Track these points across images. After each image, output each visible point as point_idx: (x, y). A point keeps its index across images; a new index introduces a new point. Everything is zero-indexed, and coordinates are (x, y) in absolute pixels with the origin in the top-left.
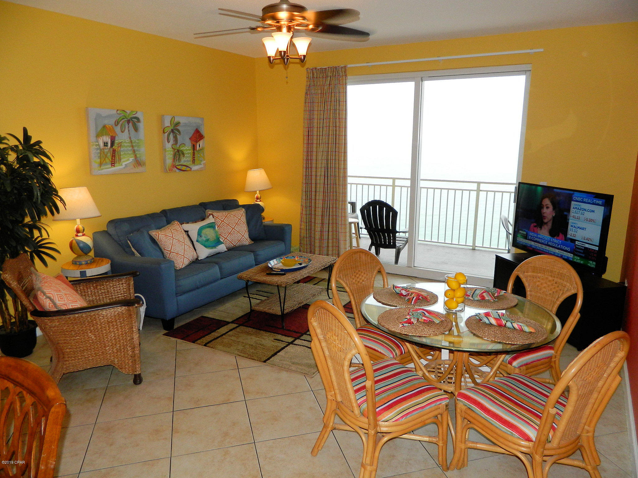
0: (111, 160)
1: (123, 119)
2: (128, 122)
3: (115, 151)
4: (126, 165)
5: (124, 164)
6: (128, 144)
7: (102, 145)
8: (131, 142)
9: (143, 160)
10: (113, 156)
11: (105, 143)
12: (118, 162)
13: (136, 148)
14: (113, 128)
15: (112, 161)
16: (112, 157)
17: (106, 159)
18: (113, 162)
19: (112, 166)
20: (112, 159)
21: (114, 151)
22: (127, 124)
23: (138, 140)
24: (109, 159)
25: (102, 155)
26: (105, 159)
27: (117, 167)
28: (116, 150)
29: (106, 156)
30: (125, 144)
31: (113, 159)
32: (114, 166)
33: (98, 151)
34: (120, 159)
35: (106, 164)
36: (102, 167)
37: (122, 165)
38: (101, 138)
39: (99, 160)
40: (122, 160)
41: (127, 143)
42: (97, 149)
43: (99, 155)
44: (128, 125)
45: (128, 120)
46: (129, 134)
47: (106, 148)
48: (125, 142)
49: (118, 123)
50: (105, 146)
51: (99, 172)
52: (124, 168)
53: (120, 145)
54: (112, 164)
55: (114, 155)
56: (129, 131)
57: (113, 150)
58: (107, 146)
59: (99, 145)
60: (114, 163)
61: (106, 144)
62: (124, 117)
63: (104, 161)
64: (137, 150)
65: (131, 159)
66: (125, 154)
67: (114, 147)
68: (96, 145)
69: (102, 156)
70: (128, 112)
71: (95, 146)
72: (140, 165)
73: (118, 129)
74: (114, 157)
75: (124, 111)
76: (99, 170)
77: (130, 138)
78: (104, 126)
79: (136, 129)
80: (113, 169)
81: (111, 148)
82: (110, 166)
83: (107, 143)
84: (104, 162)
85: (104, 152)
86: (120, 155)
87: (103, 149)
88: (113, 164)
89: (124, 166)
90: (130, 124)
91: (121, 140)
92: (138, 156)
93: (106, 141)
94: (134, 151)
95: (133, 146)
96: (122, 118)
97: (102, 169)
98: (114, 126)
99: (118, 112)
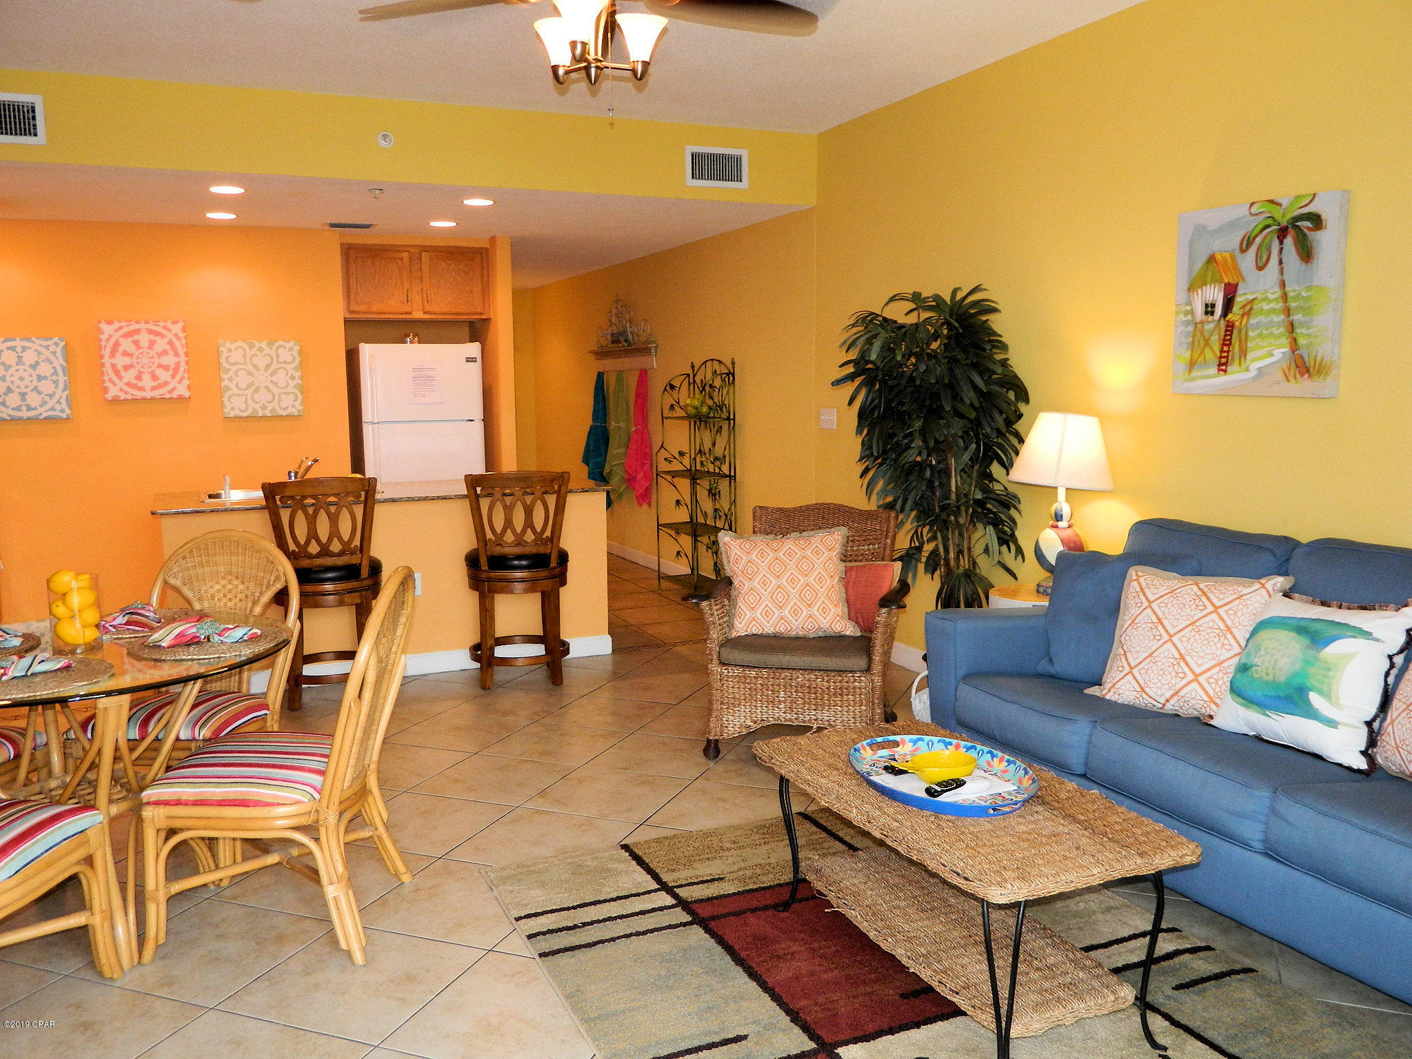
0: (1218, 354)
1: (1267, 226)
2: (1282, 233)
3: (1233, 326)
4: (1260, 369)
5: (1255, 366)
6: (1273, 305)
7: (1199, 310)
8: (1285, 297)
9: (1319, 359)
10: (1226, 342)
11: (1207, 306)
12: (1237, 361)
13: (1297, 317)
14: (1233, 259)
15: (1221, 357)
16: (1224, 345)
17: (1207, 350)
18: (1224, 360)
19: (1219, 370)
20: (1222, 351)
21: (1230, 327)
22: (1276, 242)
23: (1309, 288)
24: (1212, 354)
25: (1197, 339)
26: (1202, 351)
27: (1235, 375)
28: (1237, 324)
29: (1207, 343)
30: (1266, 306)
31: (1225, 352)
32: (1225, 371)
33: (1190, 329)
34: (1244, 353)
35: (1206, 364)
36: (1195, 373)
37: (1247, 370)
38: (1200, 291)
39: (1188, 354)
40: (1250, 356)
41: (1271, 301)
42: (1188, 323)
43: (1191, 339)
44: (1281, 242)
45: (1280, 229)
46: (1282, 272)
47: (1210, 318)
48: (1266, 299)
49: (1249, 245)
50: (1206, 313)
51: (1186, 385)
52: (1254, 379)
53: (1248, 308)
54: (1220, 365)
55: (1228, 340)
56: (1281, 262)
57: (1227, 326)
58: (1212, 313)
59: (1192, 312)
60: (1226, 364)
61: (1209, 309)
62: (1270, 221)
63: (1200, 355)
64: (1302, 324)
65: (1280, 351)
66: (1260, 335)
67: (1230, 316)
68: (1186, 313)
69: (1196, 341)
70: (1285, 202)
71: (1182, 317)
72: (1308, 371)
73: (1247, 262)
74: (1229, 345)
75: (1272, 202)
76: (1186, 381)
77: (1283, 284)
78: (1212, 259)
79: (1306, 253)
80: (1223, 378)
81: (1222, 319)
82: (1214, 370)
83: (1213, 306)
84: (1201, 359)
85: (1202, 333)
86: (1246, 340)
87: (1202, 323)
88: (1223, 365)
89: (1253, 373)
90: (1289, 241)
91: (1252, 293)
92: (1302, 341)
93: (1212, 296)
94: (1291, 327)
95: (1287, 311)
96: (1261, 226)
97: (1193, 379)
98: (1237, 253)
99: (1254, 209)
